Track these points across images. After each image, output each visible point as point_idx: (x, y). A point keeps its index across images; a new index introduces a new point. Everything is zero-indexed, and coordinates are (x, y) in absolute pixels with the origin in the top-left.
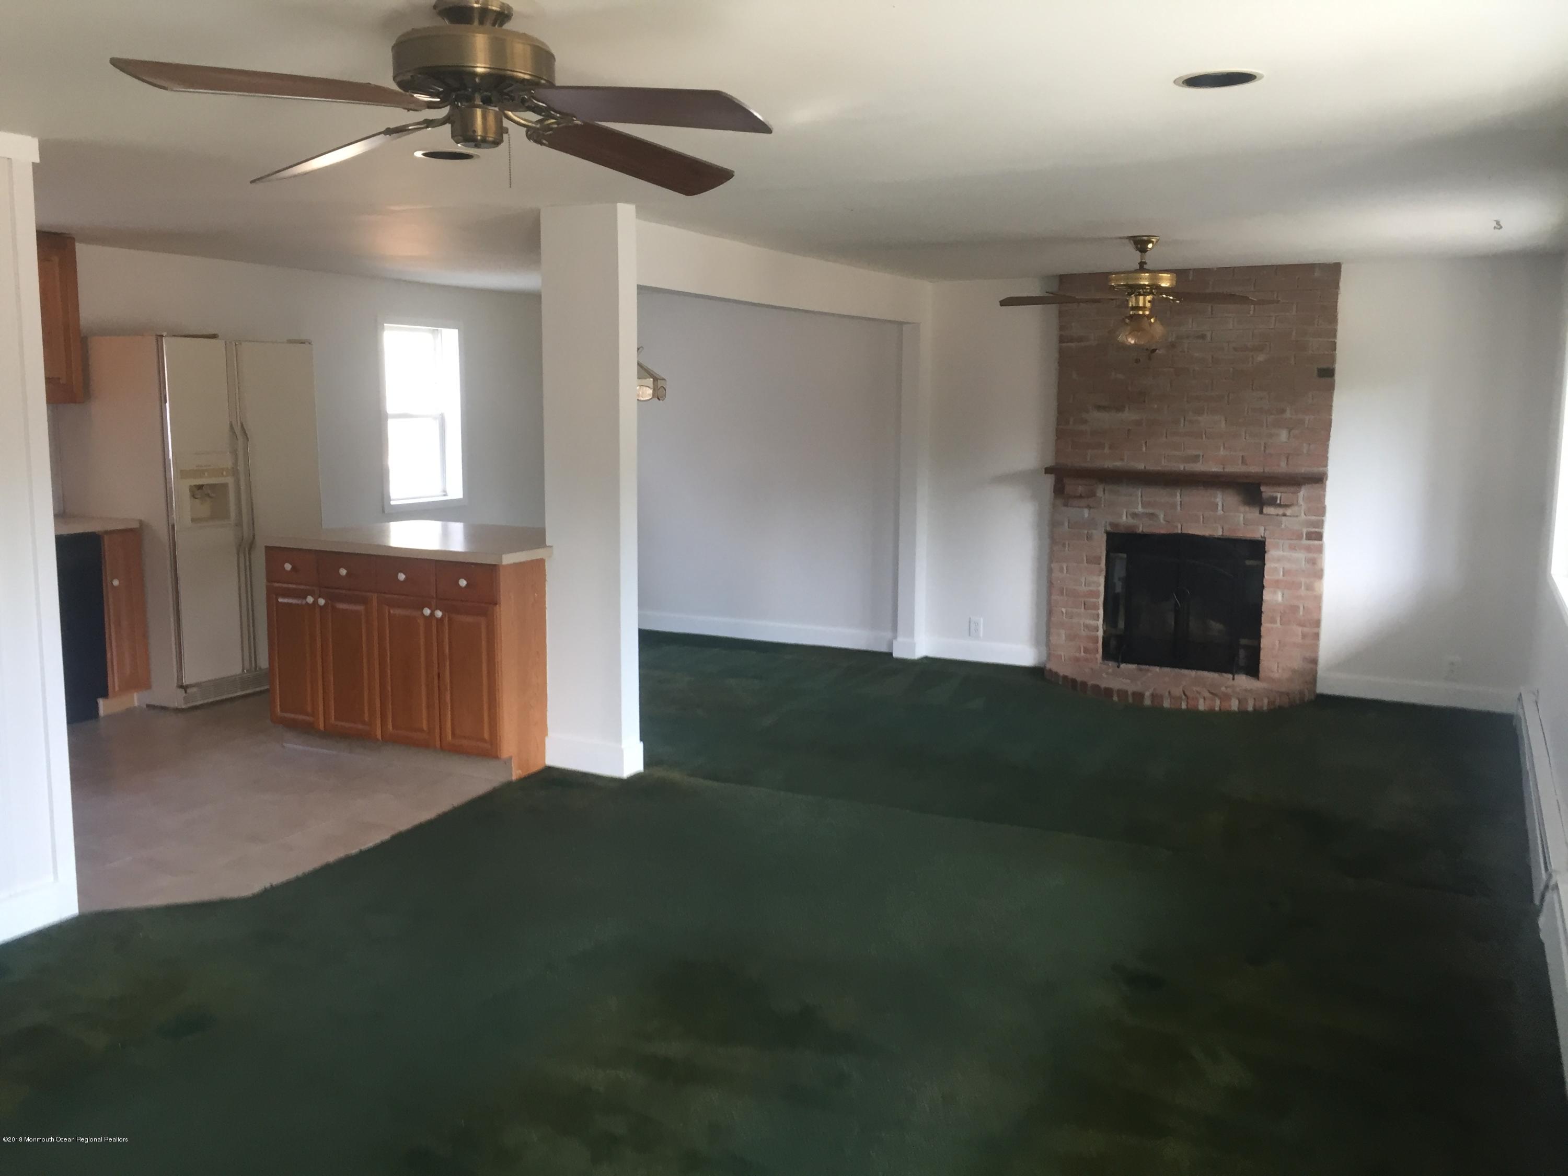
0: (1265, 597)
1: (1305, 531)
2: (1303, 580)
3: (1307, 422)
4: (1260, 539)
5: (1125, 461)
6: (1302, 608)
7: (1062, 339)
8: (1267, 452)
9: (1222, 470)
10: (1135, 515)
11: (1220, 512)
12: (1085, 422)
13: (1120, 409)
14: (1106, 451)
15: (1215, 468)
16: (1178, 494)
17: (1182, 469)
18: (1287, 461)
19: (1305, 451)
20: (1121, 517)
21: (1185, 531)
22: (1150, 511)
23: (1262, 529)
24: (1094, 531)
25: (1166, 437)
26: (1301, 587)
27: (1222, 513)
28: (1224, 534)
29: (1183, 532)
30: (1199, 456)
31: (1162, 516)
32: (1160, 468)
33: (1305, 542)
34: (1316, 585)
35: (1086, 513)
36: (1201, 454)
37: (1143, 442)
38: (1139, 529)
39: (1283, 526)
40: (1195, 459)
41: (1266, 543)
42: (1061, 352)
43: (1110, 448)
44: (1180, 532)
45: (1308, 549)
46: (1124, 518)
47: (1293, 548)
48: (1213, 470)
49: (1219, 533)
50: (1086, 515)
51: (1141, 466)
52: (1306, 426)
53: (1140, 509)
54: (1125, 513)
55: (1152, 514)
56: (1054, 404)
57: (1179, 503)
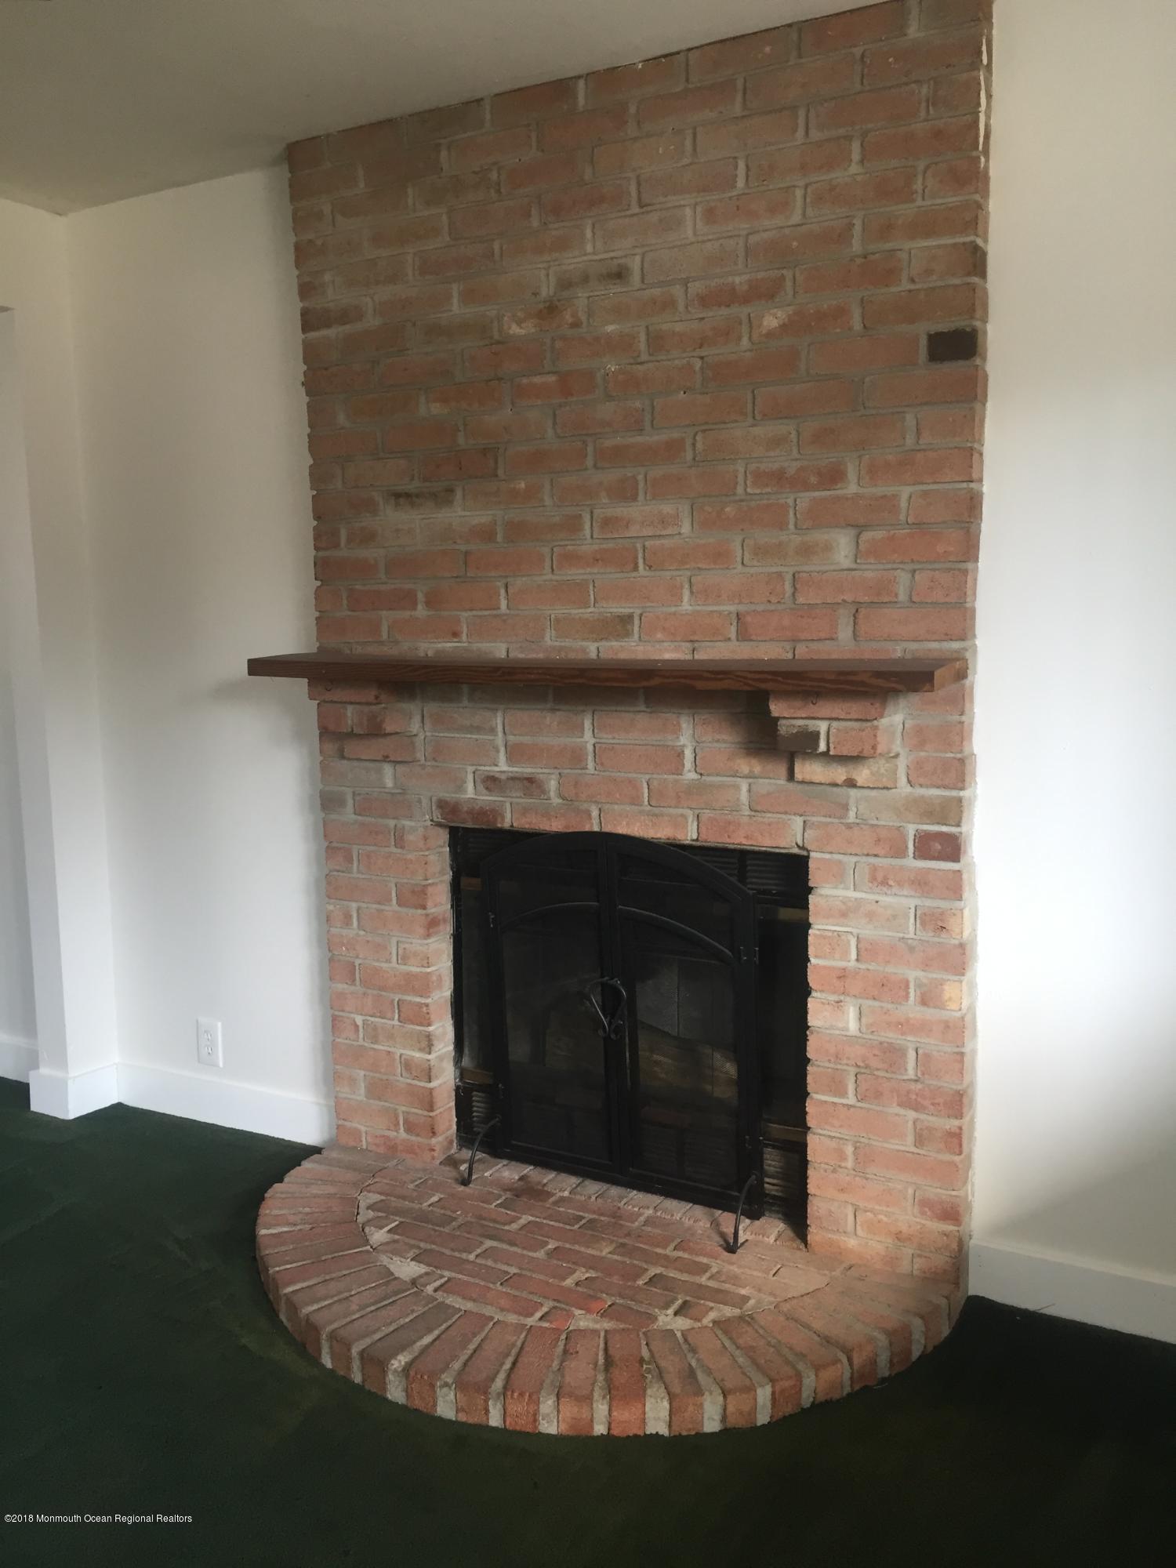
0: (813, 1020)
1: (911, 830)
2: (913, 975)
3: (904, 504)
4: (796, 851)
5: (464, 637)
6: (911, 1055)
7: (309, 322)
8: (801, 600)
9: (689, 657)
10: (491, 782)
11: (689, 775)
12: (368, 537)
13: (444, 498)
14: (421, 611)
15: (670, 652)
16: (587, 724)
17: (593, 655)
18: (855, 623)
19: (902, 597)
20: (460, 787)
21: (608, 828)
22: (527, 770)
23: (798, 821)
24: (407, 823)
25: (553, 570)
26: (907, 997)
27: (693, 776)
28: (703, 837)
29: (603, 830)
30: (630, 617)
31: (553, 785)
32: (541, 656)
33: (912, 863)
34: (949, 990)
35: (388, 776)
36: (638, 611)
37: (500, 584)
38: (503, 818)
39: (851, 817)
40: (622, 625)
41: (811, 864)
42: (311, 355)
43: (429, 604)
44: (596, 829)
45: (921, 884)
46: (470, 786)
47: (879, 880)
48: (667, 656)
49: (689, 834)
50: (389, 783)
51: (498, 650)
52: (902, 517)
53: (503, 766)
54: (470, 777)
55: (530, 780)
56: (305, 494)
57: (590, 748)
